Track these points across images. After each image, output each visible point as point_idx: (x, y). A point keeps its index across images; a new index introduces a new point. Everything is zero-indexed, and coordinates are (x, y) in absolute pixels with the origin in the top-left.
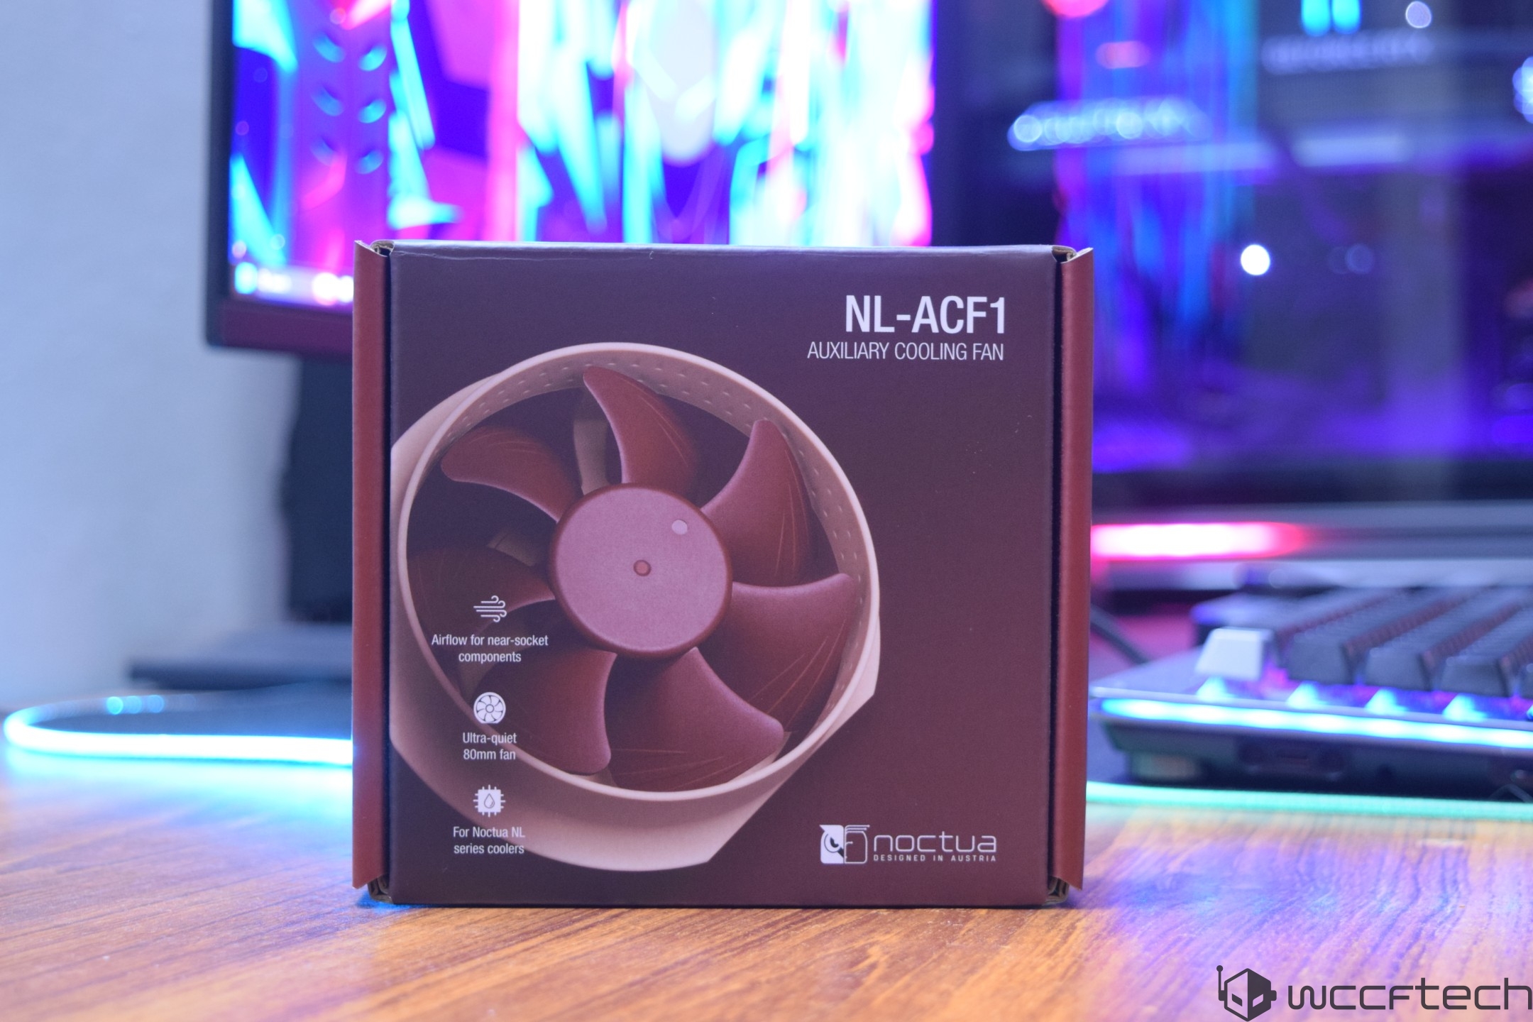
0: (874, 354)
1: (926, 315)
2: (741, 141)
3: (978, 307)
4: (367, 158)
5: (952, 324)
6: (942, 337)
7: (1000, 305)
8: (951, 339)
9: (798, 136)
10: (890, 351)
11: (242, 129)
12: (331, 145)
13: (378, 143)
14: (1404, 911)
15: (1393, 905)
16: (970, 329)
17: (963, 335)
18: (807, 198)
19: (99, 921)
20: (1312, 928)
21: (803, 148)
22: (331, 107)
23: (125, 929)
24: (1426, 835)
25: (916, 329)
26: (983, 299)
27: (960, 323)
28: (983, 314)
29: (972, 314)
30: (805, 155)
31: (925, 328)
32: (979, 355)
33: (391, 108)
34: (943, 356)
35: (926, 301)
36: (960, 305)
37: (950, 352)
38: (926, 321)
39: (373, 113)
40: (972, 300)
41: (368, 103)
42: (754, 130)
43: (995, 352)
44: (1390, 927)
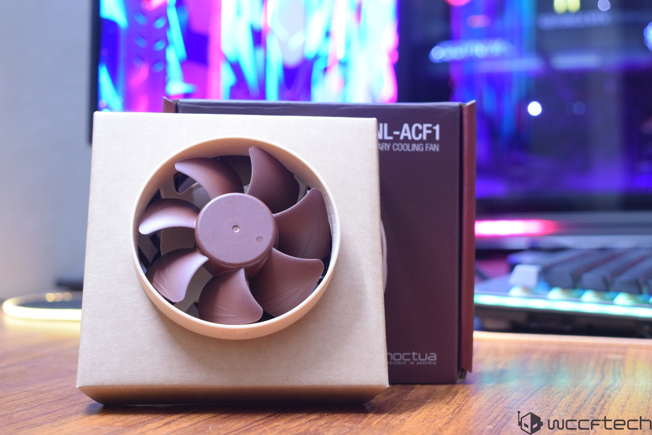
0: (384, 148)
1: (406, 132)
2: (316, 58)
3: (428, 128)
4: (157, 65)
5: (417, 135)
6: (413, 141)
7: (437, 128)
8: (417, 142)
9: (341, 55)
10: (391, 147)
11: (104, 53)
12: (143, 59)
13: (161, 58)
14: (598, 385)
15: (592, 383)
16: (425, 138)
17: (421, 141)
18: (344, 82)
19: (44, 389)
20: (558, 393)
21: (343, 61)
22: (141, 43)
23: (55, 392)
24: (607, 353)
25: (402, 138)
26: (430, 125)
27: (420, 135)
28: (430, 132)
29: (425, 132)
30: (343, 64)
31: (406, 138)
32: (428, 149)
33: (167, 43)
34: (413, 149)
35: (406, 126)
36: (420, 127)
37: (416, 148)
38: (406, 135)
39: (159, 46)
40: (425, 126)
41: (157, 41)
42: (323, 53)
43: (435, 148)
44: (592, 392)
